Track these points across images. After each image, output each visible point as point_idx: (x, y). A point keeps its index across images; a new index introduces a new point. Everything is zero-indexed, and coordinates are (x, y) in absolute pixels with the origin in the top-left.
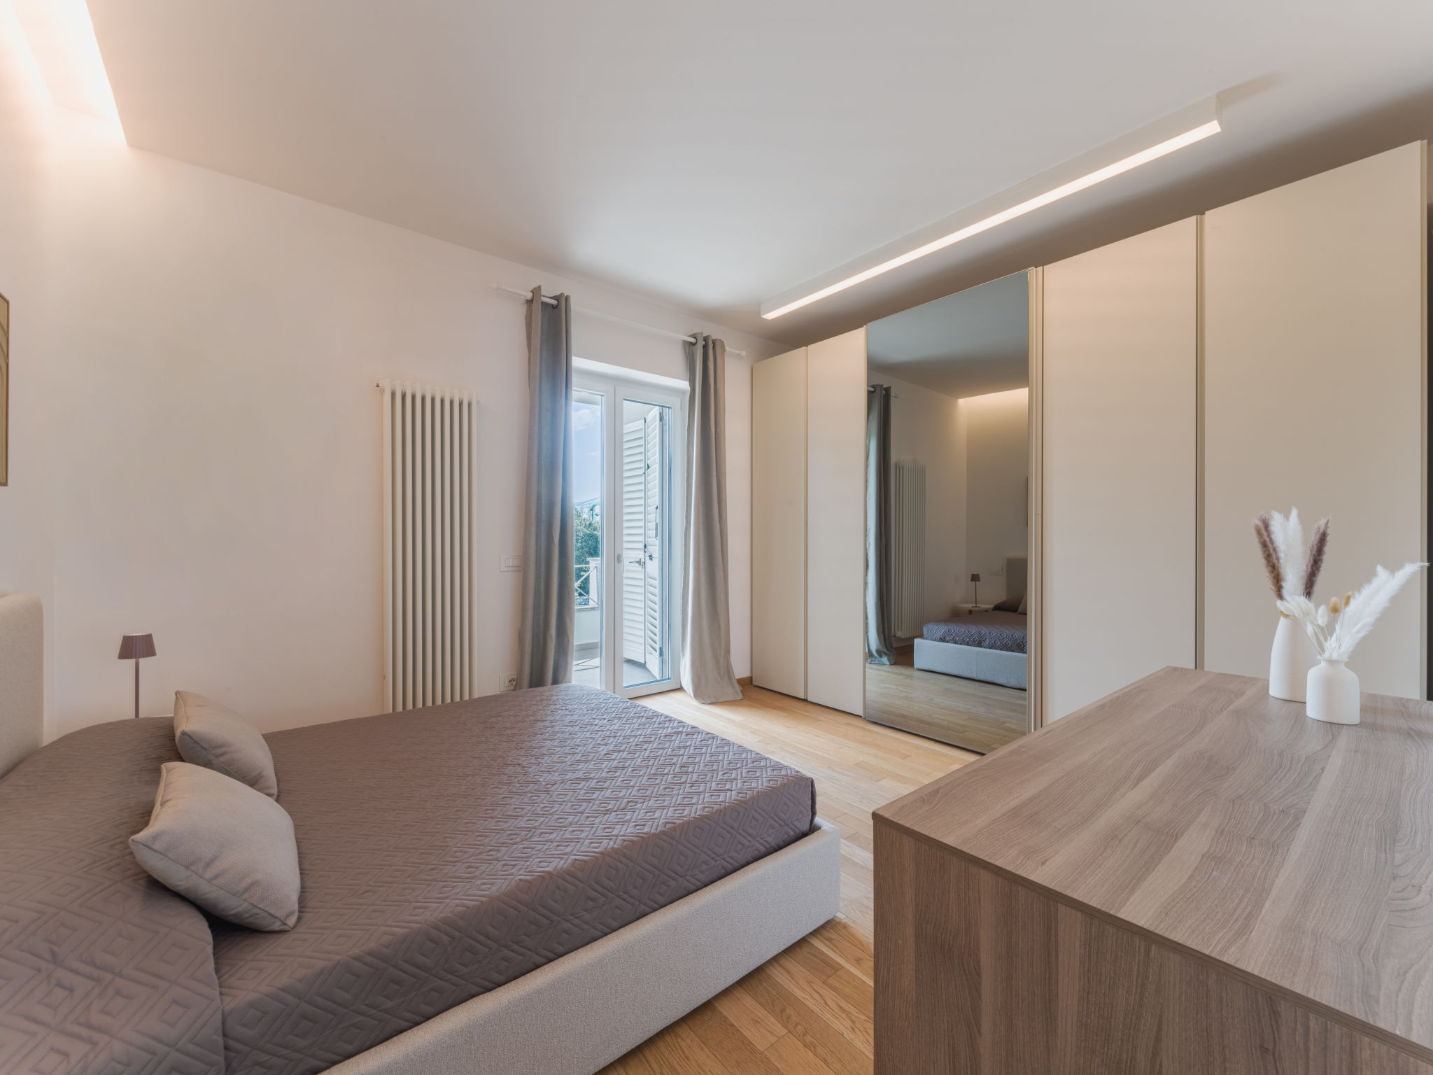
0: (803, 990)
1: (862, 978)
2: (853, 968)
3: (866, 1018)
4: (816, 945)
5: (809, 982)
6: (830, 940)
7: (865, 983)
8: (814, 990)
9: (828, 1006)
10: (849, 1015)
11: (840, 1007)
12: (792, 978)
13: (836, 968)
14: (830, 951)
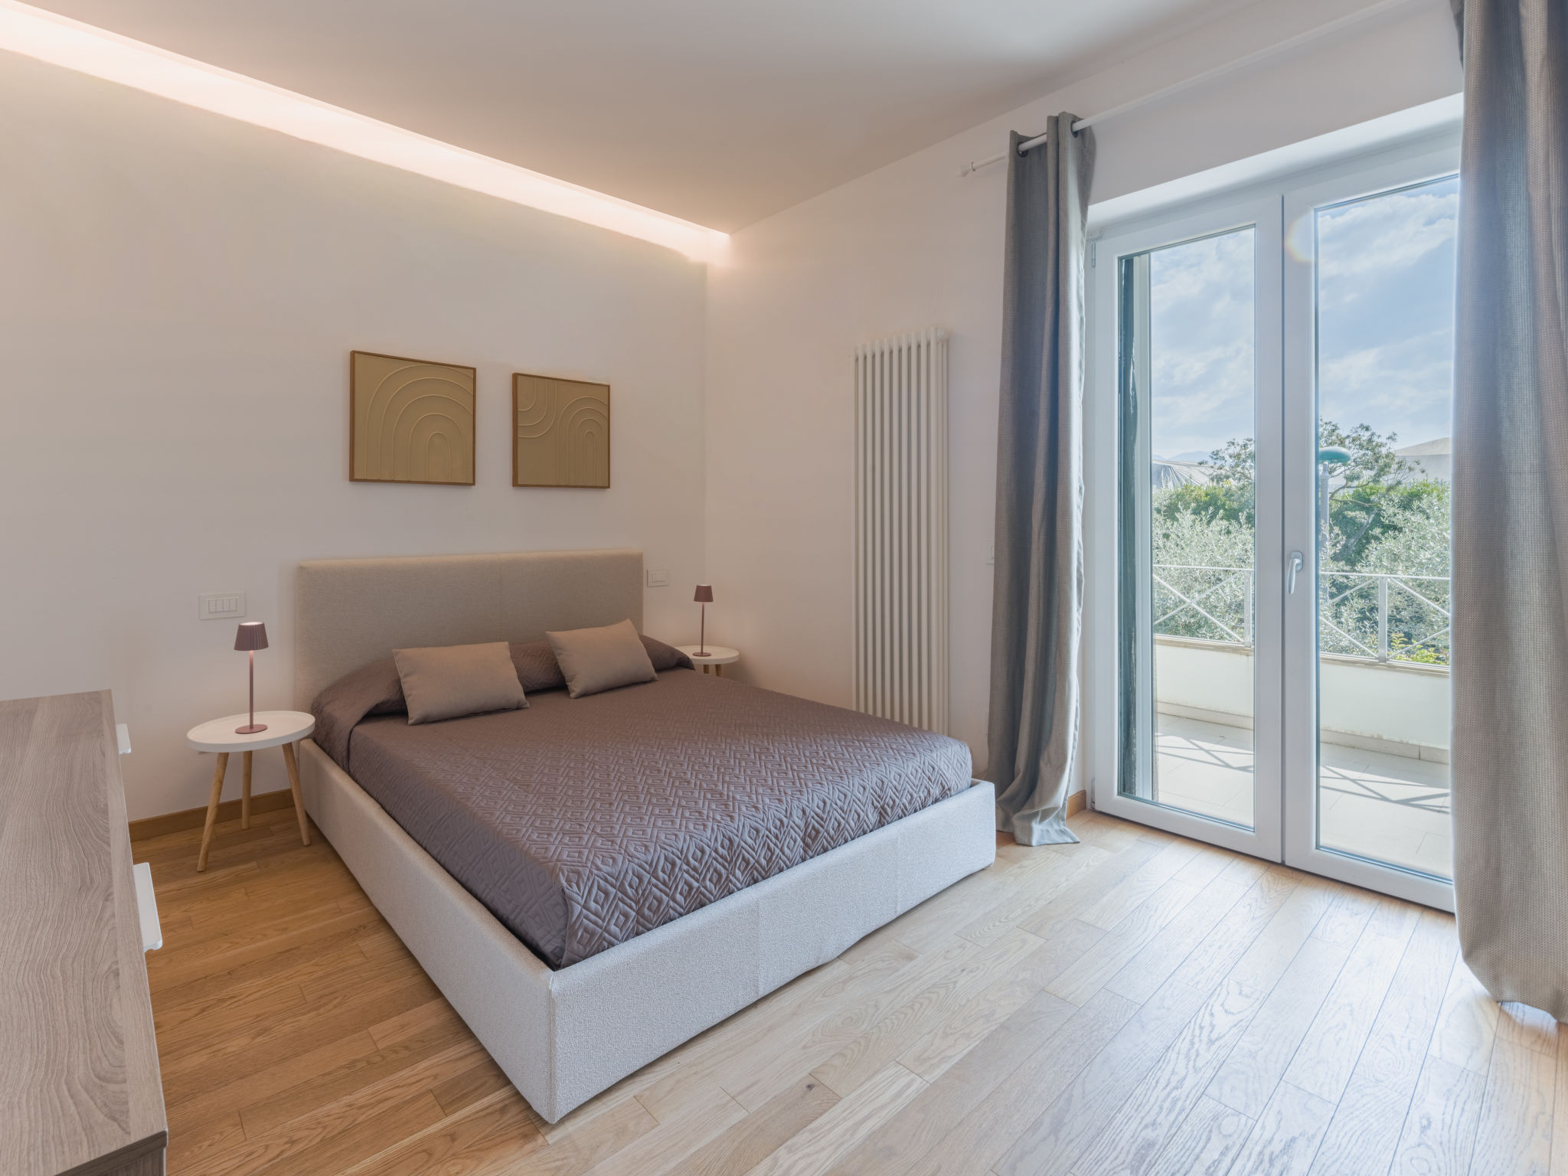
0: (426, 1069)
1: (420, 1133)
2: (441, 1127)
3: (357, 1122)
4: (497, 1093)
5: (436, 1077)
6: (503, 1110)
7: (411, 1135)
8: (422, 1079)
9: (394, 1088)
10: (372, 1106)
11: (386, 1100)
12: (450, 1061)
13: (446, 1108)
14: (479, 1108)
